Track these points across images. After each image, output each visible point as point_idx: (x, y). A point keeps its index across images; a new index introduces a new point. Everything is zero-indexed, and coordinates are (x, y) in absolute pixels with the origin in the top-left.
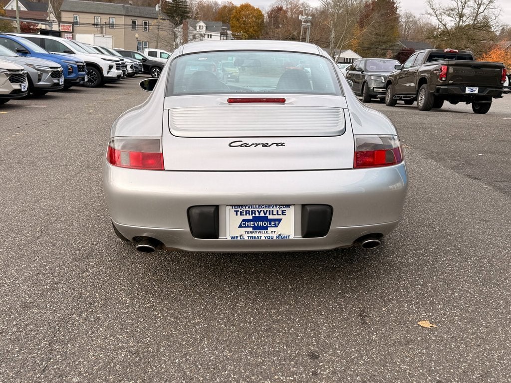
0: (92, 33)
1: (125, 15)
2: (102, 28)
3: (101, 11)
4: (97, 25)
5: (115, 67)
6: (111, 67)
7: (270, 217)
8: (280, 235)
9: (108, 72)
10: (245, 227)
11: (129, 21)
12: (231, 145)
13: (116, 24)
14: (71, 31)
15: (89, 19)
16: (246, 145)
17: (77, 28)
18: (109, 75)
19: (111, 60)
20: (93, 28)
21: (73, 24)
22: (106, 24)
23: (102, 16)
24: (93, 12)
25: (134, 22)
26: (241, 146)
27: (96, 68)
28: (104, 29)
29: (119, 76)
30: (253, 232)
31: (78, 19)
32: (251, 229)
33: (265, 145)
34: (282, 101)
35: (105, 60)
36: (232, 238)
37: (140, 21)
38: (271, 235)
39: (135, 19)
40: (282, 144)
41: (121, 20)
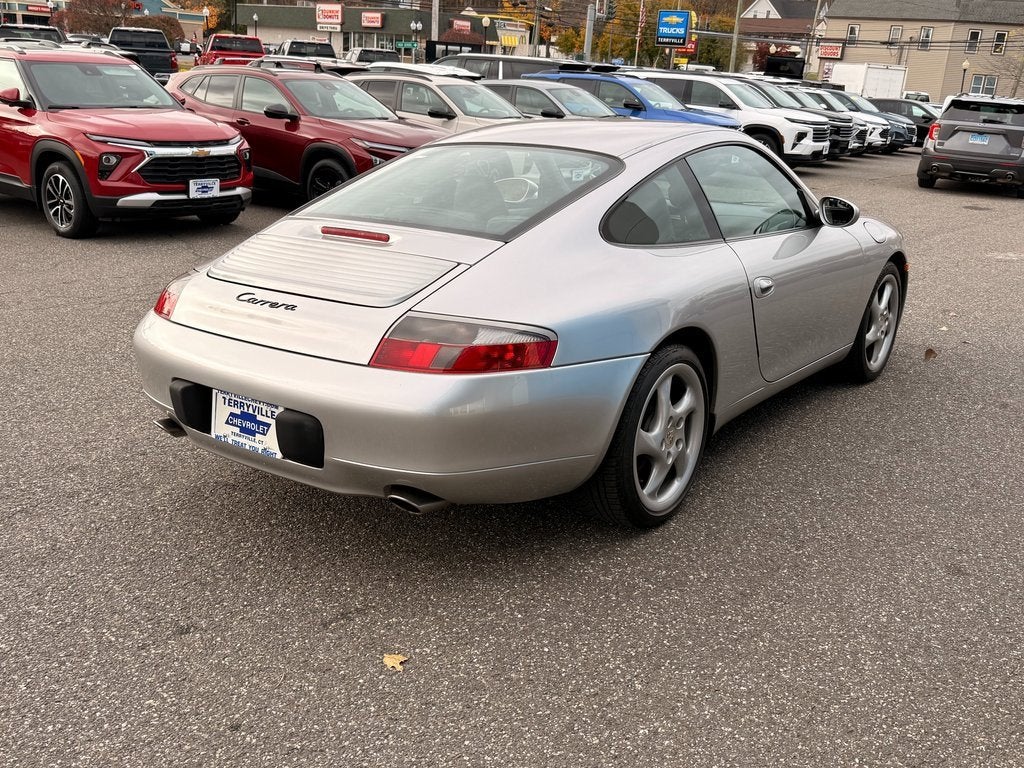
0: (863, 63)
1: (956, 21)
2: (902, 48)
3: (906, 15)
4: (891, 44)
5: (810, 135)
6: (801, 136)
7: (259, 418)
8: (265, 449)
9: (794, 145)
10: (232, 424)
11: (964, 32)
12: (241, 298)
13: (934, 39)
14: (839, 57)
15: (880, 31)
16: (254, 301)
17: (851, 50)
18: (796, 151)
19: (805, 123)
20: (884, 51)
21: (844, 44)
22: (911, 42)
23: (907, 25)
24: (891, 16)
25: (974, 36)
26: (249, 301)
27: (770, 136)
28: (905, 52)
29: (817, 154)
30: (240, 436)
31: (857, 33)
32: (237, 430)
33: (274, 305)
34: (386, 238)
35: (793, 121)
36: (217, 436)
37: (988, 33)
38: (257, 445)
39: (976, 28)
40: (293, 307)
41: (943, 33)
